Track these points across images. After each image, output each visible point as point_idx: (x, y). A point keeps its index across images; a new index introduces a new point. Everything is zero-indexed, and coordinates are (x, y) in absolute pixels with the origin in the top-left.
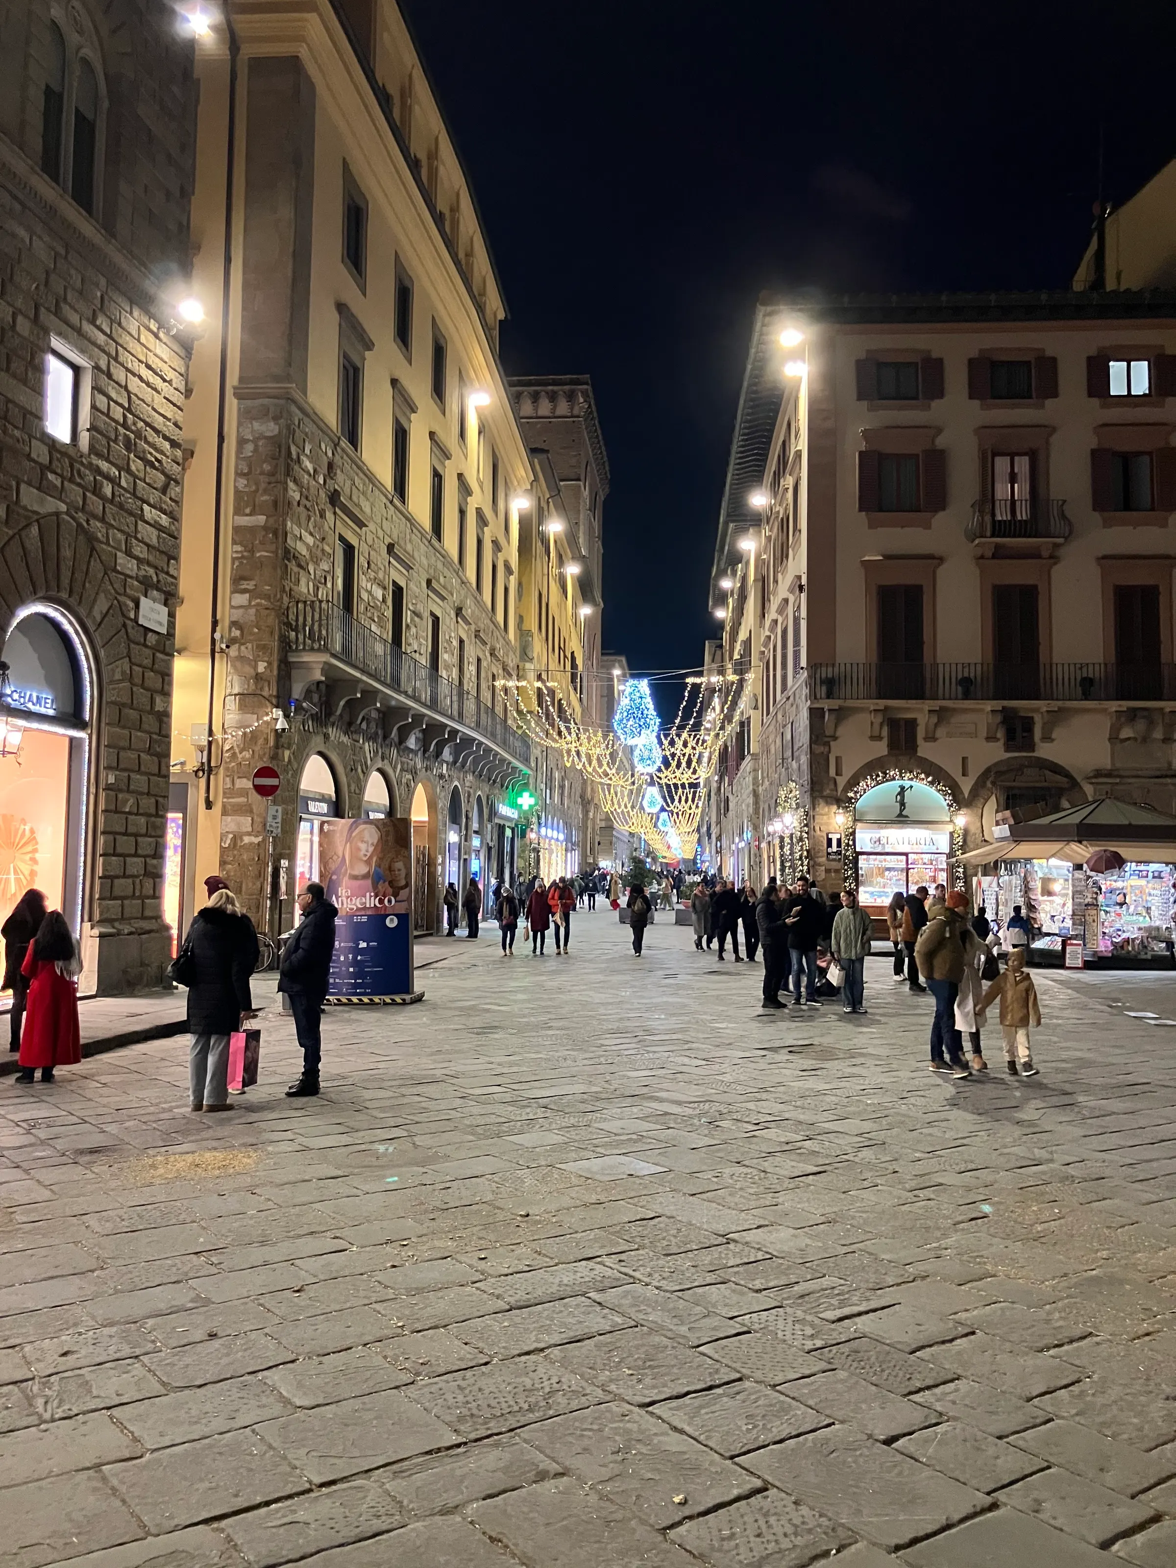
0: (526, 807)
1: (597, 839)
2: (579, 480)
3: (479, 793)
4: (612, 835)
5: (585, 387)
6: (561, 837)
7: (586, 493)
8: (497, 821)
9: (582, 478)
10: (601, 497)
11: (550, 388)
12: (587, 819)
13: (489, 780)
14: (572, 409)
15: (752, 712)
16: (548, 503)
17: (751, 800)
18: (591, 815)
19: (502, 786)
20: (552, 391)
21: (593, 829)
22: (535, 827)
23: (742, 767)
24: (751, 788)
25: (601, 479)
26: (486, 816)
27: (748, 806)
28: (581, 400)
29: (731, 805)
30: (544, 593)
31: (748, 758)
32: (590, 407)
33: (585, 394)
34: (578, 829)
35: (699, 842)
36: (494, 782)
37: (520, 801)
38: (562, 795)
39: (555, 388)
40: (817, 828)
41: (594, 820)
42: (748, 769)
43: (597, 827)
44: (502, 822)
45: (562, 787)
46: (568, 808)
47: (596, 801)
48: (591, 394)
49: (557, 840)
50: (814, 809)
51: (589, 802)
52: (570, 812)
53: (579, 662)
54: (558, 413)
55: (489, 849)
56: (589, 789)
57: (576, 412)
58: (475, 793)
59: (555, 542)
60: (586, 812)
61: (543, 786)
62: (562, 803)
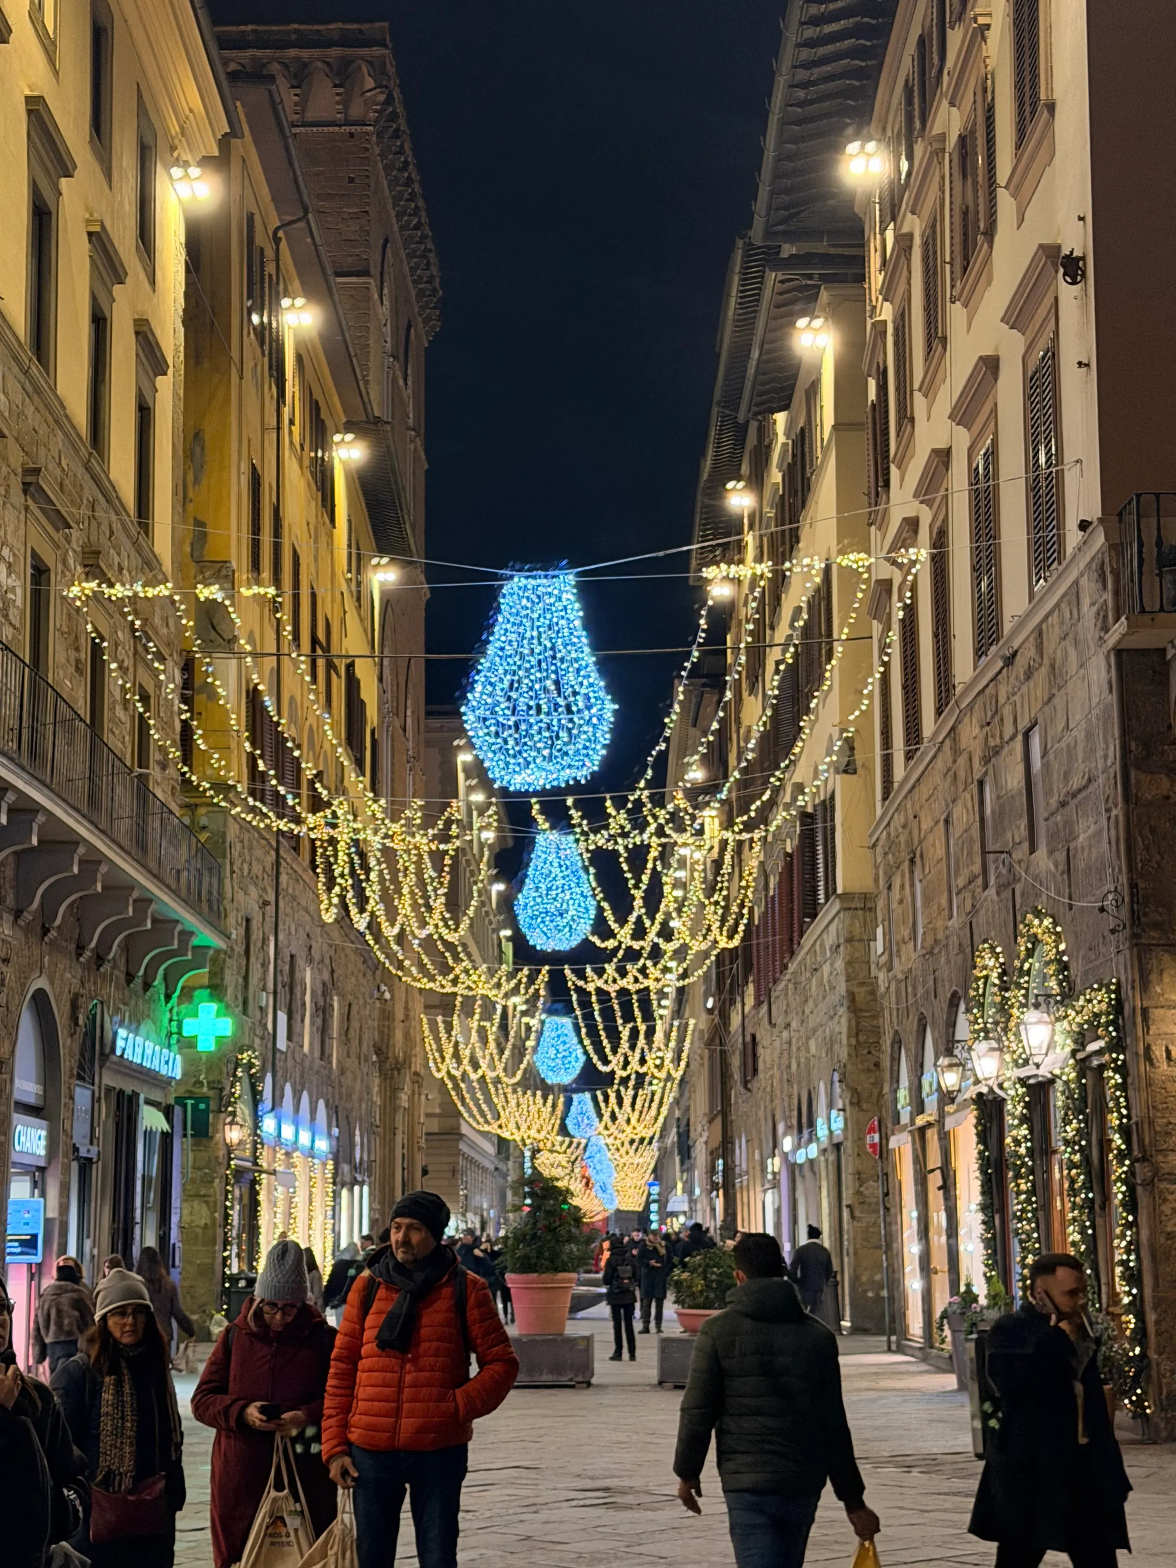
0: (207, 1045)
1: (420, 1160)
2: (366, 273)
3: (41, 983)
4: (459, 1153)
5: (376, 51)
6: (323, 1145)
7: (384, 311)
8: (109, 1079)
9: (375, 270)
10: (421, 338)
11: (292, 52)
12: (395, 1109)
13: (80, 949)
14: (346, 104)
15: (839, 783)
16: (277, 240)
17: (841, 1025)
18: (404, 1099)
19: (130, 977)
20: (298, 59)
21: (411, 1134)
22: (243, 1110)
23: (808, 940)
24: (842, 987)
25: (421, 293)
26: (67, 1062)
27: (830, 1043)
28: (370, 83)
29: (765, 1056)
30: (268, 478)
31: (830, 910)
32: (389, 100)
33: (378, 69)
34: (370, 1130)
35: (658, 1172)
36: (99, 959)
37: (190, 1028)
38: (323, 1031)
39: (305, 54)
40: (1159, 1052)
41: (410, 1111)
42: (830, 939)
43: (419, 1131)
44: (128, 1088)
45: (323, 1011)
46: (342, 1071)
47: (417, 1066)
48: (391, 69)
49: (311, 1153)
50: (1145, 985)
51: (398, 1068)
52: (347, 1080)
53: (369, 693)
54: (310, 116)
55: (85, 1166)
56: (399, 1035)
57: (356, 111)
58: (23, 983)
59: (299, 359)
60: (392, 1091)
61: (266, 999)
62: (324, 1055)
